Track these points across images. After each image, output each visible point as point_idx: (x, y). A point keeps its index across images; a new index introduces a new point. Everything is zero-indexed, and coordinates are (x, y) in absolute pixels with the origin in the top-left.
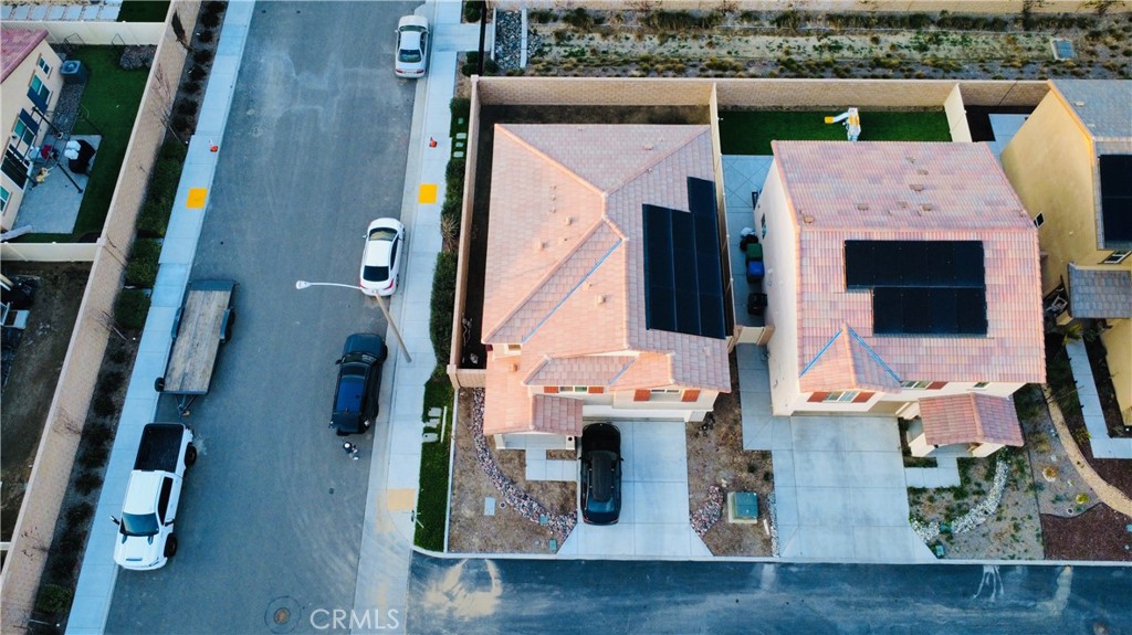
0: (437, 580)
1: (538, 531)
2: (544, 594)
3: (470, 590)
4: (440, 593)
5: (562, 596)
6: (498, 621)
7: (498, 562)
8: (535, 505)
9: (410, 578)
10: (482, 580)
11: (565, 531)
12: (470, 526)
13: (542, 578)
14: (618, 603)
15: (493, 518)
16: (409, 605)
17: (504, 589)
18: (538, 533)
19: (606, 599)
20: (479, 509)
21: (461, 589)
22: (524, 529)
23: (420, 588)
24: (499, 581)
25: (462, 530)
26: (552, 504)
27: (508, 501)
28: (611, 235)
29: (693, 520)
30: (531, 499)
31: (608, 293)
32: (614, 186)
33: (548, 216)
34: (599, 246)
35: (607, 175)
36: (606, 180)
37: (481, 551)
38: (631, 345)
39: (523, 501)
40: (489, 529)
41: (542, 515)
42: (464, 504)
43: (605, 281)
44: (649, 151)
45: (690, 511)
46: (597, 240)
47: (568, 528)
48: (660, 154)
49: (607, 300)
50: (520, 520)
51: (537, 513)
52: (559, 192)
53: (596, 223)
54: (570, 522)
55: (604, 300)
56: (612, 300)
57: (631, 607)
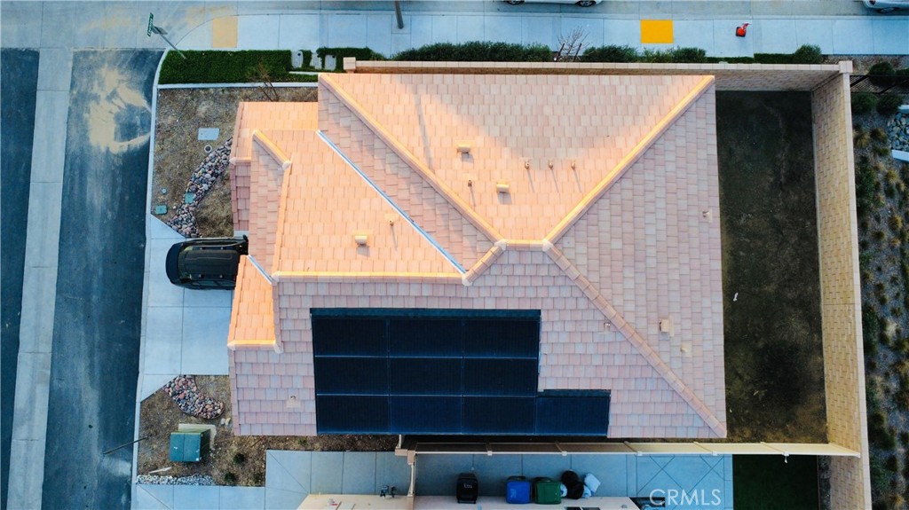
0: (130, 81)
1: (177, 191)
2: (109, 200)
3: (117, 118)
4: (116, 85)
5: (105, 221)
6: (82, 150)
7: (146, 148)
8: (205, 187)
9: (134, 51)
10: (128, 131)
11: (176, 223)
12: (187, 113)
13: (127, 198)
14: (95, 286)
15: (195, 138)
16: (106, 52)
17: (117, 156)
18: (174, 192)
19: (100, 272)
20: (207, 122)
21: (119, 107)
22: (180, 174)
23: (123, 62)
24: (125, 149)
25: (183, 104)
26: (207, 207)
27: (211, 155)
28: (472, 255)
29: (183, 379)
30: (212, 182)
31: (373, 251)
32: (568, 263)
33: (521, 158)
34: (454, 237)
35: (594, 251)
36: (582, 249)
37: (158, 127)
38: (278, 283)
39: (211, 172)
40: (182, 134)
41: (195, 195)
42: (212, 103)
43: (396, 247)
44: (657, 327)
45: (195, 376)
46: (465, 233)
47: (179, 226)
48: (649, 345)
49: (362, 248)
50: (191, 170)
51: (197, 189)
52: (563, 175)
53: (492, 231)
54: (187, 229)
55: (362, 245)
56: (360, 257)
57: (89, 301)
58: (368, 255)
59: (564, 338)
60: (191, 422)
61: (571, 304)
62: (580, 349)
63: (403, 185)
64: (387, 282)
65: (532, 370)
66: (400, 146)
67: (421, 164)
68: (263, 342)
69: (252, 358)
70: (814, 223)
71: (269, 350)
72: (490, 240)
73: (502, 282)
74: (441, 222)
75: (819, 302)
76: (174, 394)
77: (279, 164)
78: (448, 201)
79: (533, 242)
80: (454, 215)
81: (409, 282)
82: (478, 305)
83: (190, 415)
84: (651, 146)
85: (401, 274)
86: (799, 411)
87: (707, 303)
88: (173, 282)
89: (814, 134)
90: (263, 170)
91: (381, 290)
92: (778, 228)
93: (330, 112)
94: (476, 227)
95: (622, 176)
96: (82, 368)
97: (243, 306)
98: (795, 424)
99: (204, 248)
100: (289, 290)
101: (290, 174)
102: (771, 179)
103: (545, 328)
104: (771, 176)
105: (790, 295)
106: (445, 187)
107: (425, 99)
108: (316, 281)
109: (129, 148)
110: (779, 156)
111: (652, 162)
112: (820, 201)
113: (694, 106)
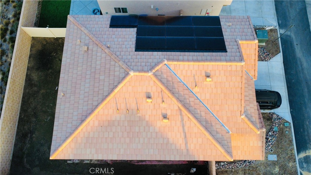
1: (282, 132)
2: (309, 129)
5: (309, 120)
7: (299, 152)
8: (270, 133)
10: (308, 160)
11: (280, 119)
12: (283, 168)
13: (302, 130)
14: (307, 95)
15: (278, 156)
17: (310, 148)
18: (283, 132)
19: (306, 100)
20: (274, 163)
22: (281, 139)
24: (307, 151)
25: (286, 172)
26: (268, 125)
27: (270, 147)
28: (162, 70)
29: (266, 60)
30: (267, 136)
31: (204, 74)
32: (123, 67)
33: (141, 115)
34: (170, 79)
36: (117, 73)
37: (295, 161)
38: (242, 60)
39: (269, 140)
40: (284, 158)
41: (274, 130)
42: (273, 172)
43: (194, 76)
44: (89, 48)
45: (262, 61)
46: (166, 80)
47: (278, 117)
49: (208, 75)
50: (278, 141)
51: (273, 132)
52: (123, 106)
53: (154, 79)
54: (275, 116)
55: (208, 77)
56: (209, 72)
57: (308, 89)
58: (206, 72)
61: (123, 53)
63: (192, 104)
64: (197, 61)
65: (138, 33)
66: (194, 121)
67: (185, 112)
68: (244, 42)
69: (248, 37)
71: (242, 39)
72: (155, 75)
73: (150, 60)
74: (176, 86)
75: (25, 86)
77: (246, 116)
78: (173, 94)
79: (137, 74)
80: (170, 88)
82: (160, 53)
83: (261, 47)
84: (83, 121)
85: (192, 63)
88: (278, 92)
91: (200, 58)
94: (161, 81)
95: (97, 106)
96: (305, 65)
98: (43, 44)
100: (237, 58)
101: (241, 111)
103: (134, 46)
106: (174, 100)
107: (183, 147)
108: (226, 61)
109: (306, 151)
110: (29, 146)
111: (83, 114)
113: (61, 143)
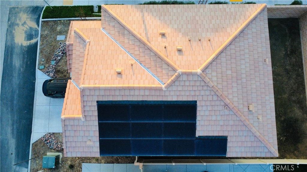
0: (31, 18)
2: (22, 64)
3: (26, 32)
4: (25, 19)
5: (20, 72)
6: (12, 44)
7: (36, 43)
8: (59, 58)
9: (33, 7)
10: (30, 37)
11: (47, 72)
12: (53, 30)
13: (29, 63)
14: (15, 98)
15: (56, 39)
16: (22, 7)
17: (25, 47)
18: (47, 60)
19: (17, 92)
20: (60, 33)
21: (27, 28)
22: (50, 53)
23: (29, 11)
24: (28, 44)
25: (51, 26)
26: (60, 66)
27: (62, 46)
28: (167, 77)
29: (49, 135)
30: (62, 56)
31: (124, 76)
32: (209, 80)
33: (186, 37)
34: (159, 70)
35: (220, 75)
36: (214, 74)
37: (41, 35)
38: (83, 90)
39: (61, 52)
40: (51, 38)
41: (55, 61)
42: (62, 26)
43: (134, 74)
44: (247, 108)
45: (54, 133)
46: (163, 67)
47: (49, 74)
48: (244, 116)
49: (119, 75)
50: (53, 51)
51: (56, 59)
52: (205, 44)
53: (176, 66)
54: (52, 74)
55: (119, 73)
56: (118, 78)
57: (13, 103)
58: (122, 78)
59: (207, 113)
60: (52, 152)
61: (210, 98)
62: (214, 118)
63: (137, 49)
64: (130, 89)
65: (193, 127)
66: (136, 33)
67: (145, 40)
68: (76, 116)
69: (72, 123)
70: (302, 70)
71: (79, 119)
72: (174, 70)
73: (180, 88)
74: (153, 63)
76: (46, 141)
77: (84, 41)
78: (156, 55)
79: (193, 71)
80: (159, 60)
81: (139, 89)
82: (169, 99)
83: (52, 149)
85: (136, 85)
86: (300, 146)
87: (267, 98)
88: (45, 95)
89: (301, 35)
90: (78, 44)
91: (127, 93)
92: (287, 71)
93: (106, 20)
94: (168, 65)
95: (230, 44)
96: (9, 130)
97: (69, 101)
98: (298, 151)
99: (57, 81)
100: (87, 93)
101: (89, 45)
102: (284, 53)
103: (199, 109)
104: (284, 51)
105: (294, 98)
106: (155, 49)
107: (146, 14)
108: (99, 89)
109: (30, 44)
110: (287, 43)
111: (243, 38)
112: (305, 61)
